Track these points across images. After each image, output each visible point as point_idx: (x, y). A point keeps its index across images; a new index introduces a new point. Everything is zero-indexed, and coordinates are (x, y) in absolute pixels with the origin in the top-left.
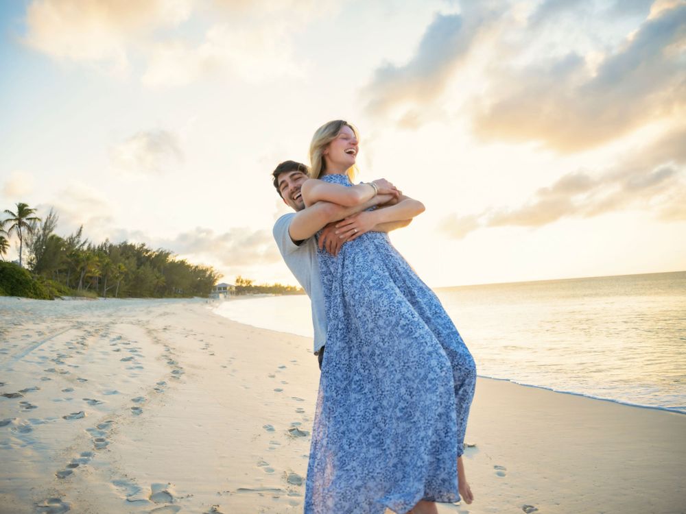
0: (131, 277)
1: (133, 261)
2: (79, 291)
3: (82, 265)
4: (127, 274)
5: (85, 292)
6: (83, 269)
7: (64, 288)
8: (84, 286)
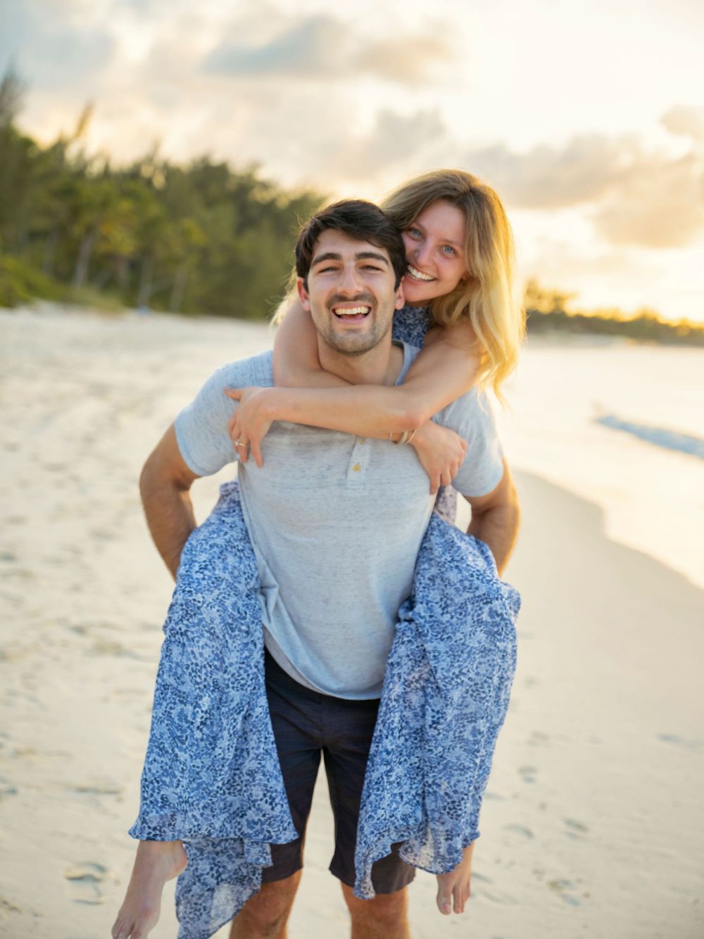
0: (217, 259)
1: (226, 215)
2: (79, 288)
3: (87, 218)
4: (205, 253)
5: (91, 294)
6: (90, 229)
7: (42, 279)
8: (92, 277)
